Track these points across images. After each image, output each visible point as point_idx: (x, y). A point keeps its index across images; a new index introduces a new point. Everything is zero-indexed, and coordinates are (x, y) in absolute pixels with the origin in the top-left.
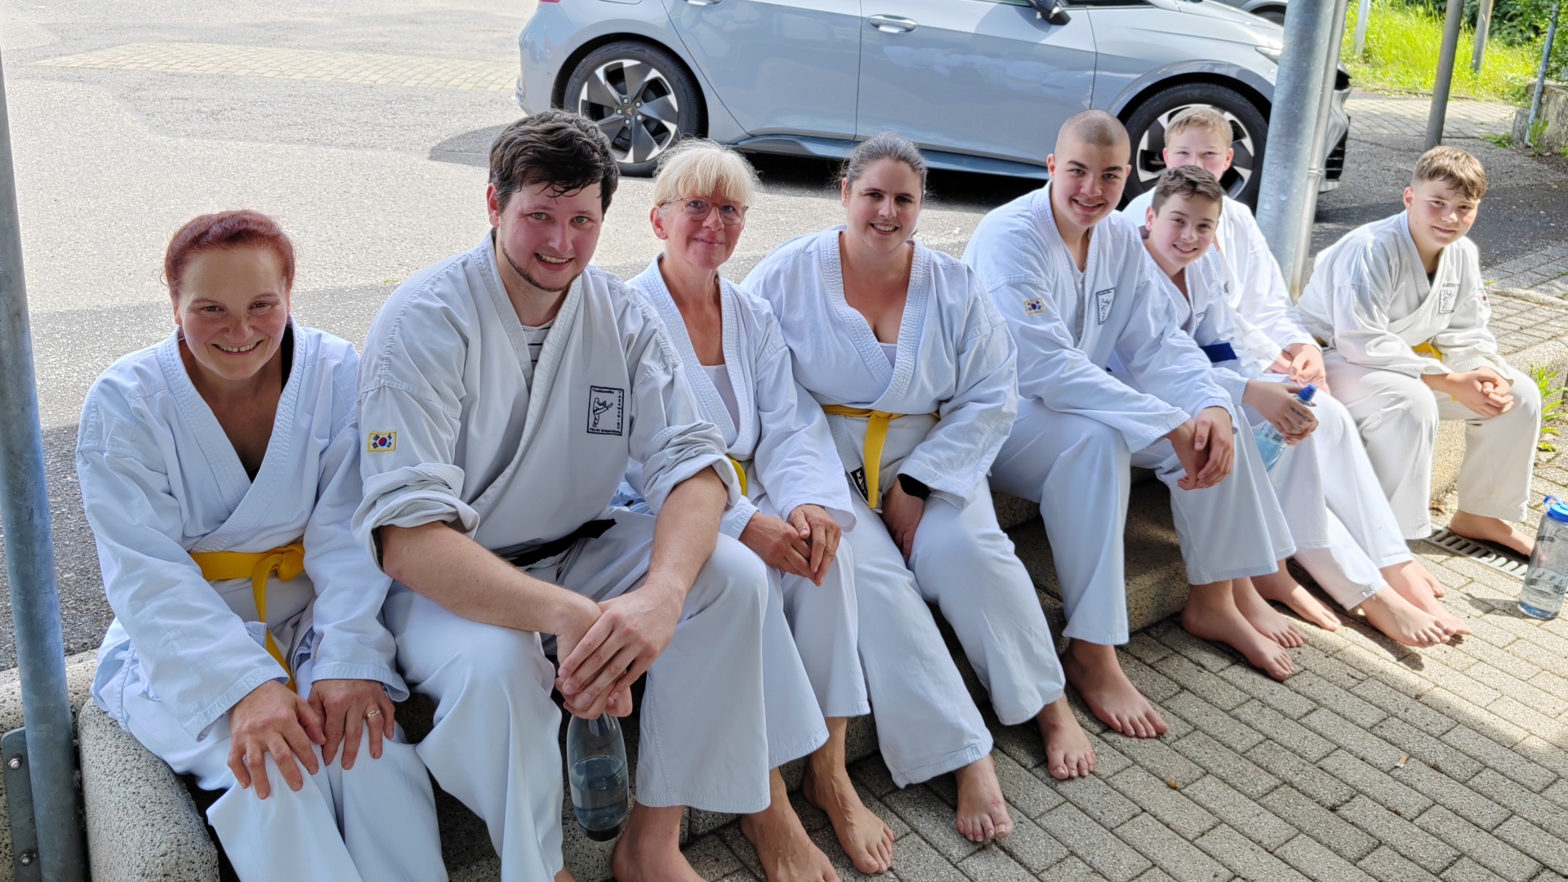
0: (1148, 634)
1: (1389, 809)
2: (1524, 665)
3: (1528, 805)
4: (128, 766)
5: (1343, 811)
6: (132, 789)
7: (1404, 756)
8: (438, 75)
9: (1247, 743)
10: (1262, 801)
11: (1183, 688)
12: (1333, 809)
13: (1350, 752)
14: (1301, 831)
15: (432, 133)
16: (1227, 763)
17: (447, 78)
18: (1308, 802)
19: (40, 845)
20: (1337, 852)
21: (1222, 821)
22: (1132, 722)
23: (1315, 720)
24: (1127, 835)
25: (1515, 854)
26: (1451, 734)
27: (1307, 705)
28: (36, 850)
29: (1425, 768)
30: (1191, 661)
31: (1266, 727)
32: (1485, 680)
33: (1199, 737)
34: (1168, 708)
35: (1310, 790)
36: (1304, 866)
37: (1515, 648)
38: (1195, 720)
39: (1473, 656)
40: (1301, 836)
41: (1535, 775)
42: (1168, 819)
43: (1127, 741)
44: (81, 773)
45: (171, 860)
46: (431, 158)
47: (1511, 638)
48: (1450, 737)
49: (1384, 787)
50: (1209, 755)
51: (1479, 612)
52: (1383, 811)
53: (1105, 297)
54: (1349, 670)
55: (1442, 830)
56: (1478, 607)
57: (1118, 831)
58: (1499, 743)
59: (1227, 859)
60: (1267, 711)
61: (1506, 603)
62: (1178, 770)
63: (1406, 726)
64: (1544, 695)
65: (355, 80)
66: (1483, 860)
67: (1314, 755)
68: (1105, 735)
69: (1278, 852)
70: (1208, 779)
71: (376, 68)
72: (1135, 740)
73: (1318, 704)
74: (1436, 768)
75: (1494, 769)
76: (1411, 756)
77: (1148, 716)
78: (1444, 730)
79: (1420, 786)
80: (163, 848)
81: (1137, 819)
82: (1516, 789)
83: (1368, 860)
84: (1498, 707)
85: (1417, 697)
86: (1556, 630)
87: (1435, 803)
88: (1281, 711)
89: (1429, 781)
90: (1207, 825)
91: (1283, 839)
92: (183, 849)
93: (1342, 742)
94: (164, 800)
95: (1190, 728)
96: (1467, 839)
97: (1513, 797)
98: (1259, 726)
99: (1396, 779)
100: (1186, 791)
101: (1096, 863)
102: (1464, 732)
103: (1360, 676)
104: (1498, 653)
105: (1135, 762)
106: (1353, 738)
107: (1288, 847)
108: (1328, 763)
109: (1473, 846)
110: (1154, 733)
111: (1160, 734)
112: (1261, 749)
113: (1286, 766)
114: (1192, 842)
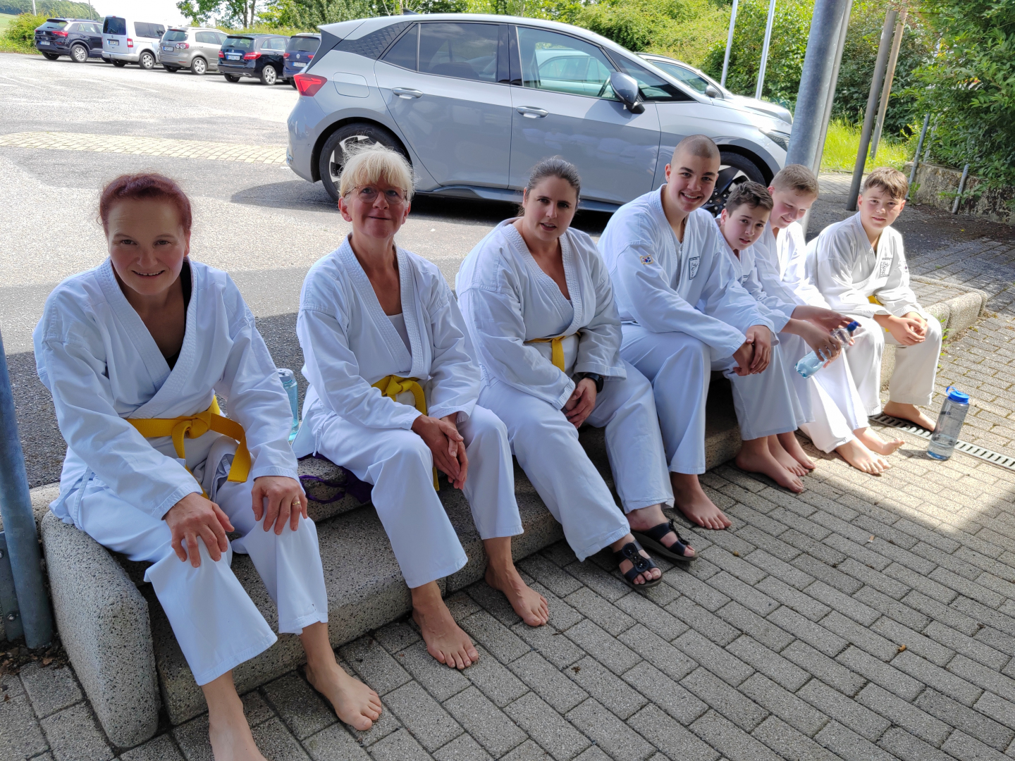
0: (714, 473)
1: (867, 565)
2: (935, 486)
3: (945, 561)
4: (80, 551)
5: (841, 567)
6: (84, 565)
7: (872, 537)
8: (230, 153)
9: (778, 531)
10: (793, 562)
11: (737, 502)
12: (834, 566)
13: (840, 534)
14: (817, 579)
15: (231, 187)
16: (769, 542)
17: (237, 155)
18: (819, 562)
19: (21, 608)
20: (840, 590)
21: (769, 575)
22: (710, 521)
23: (817, 517)
24: (714, 584)
25: (942, 587)
26: (898, 523)
27: (812, 510)
28: (18, 612)
29: (885, 543)
30: (740, 486)
31: (789, 522)
32: (914, 493)
33: (750, 528)
34: (730, 513)
35: (819, 556)
36: (821, 598)
37: (928, 476)
38: (747, 519)
39: (905, 481)
40: (817, 582)
41: (948, 545)
42: (737, 574)
43: (708, 532)
44: (45, 561)
45: (118, 607)
46: (232, 201)
47: (925, 470)
48: (897, 525)
49: (864, 554)
50: (757, 538)
51: (904, 457)
52: (864, 567)
53: (694, 262)
54: (834, 489)
55: (899, 576)
56: (904, 454)
57: (709, 581)
58: (926, 527)
59: (775, 594)
60: (788, 513)
61: (920, 452)
62: (740, 547)
63: (871, 520)
64: (947, 501)
65: (175, 155)
66: (924, 592)
67: (819, 536)
68: (694, 529)
69: (805, 591)
70: (758, 551)
71: (189, 148)
72: (713, 531)
73: (817, 509)
74: (891, 542)
75: (925, 542)
76: (876, 536)
77: (719, 516)
78: (894, 521)
79: (883, 552)
80: (111, 600)
81: (719, 575)
82: (938, 552)
83: (858, 593)
84: (924, 508)
85: (875, 504)
86: (950, 466)
87: (893, 561)
88: (796, 513)
89: (888, 550)
90: (761, 577)
91: (807, 584)
92: (125, 600)
93: (835, 529)
94: (108, 571)
95: (744, 524)
96: (914, 580)
97: (937, 557)
98: (785, 522)
99: (870, 549)
100: (746, 558)
101: (698, 599)
102: (906, 522)
103: (841, 493)
104: (918, 479)
105: (714, 543)
106: (840, 527)
107: (810, 588)
108: (828, 541)
109: (918, 584)
110: (723, 526)
111: (726, 528)
112: (787, 534)
113: (803, 543)
114: (753, 586)
